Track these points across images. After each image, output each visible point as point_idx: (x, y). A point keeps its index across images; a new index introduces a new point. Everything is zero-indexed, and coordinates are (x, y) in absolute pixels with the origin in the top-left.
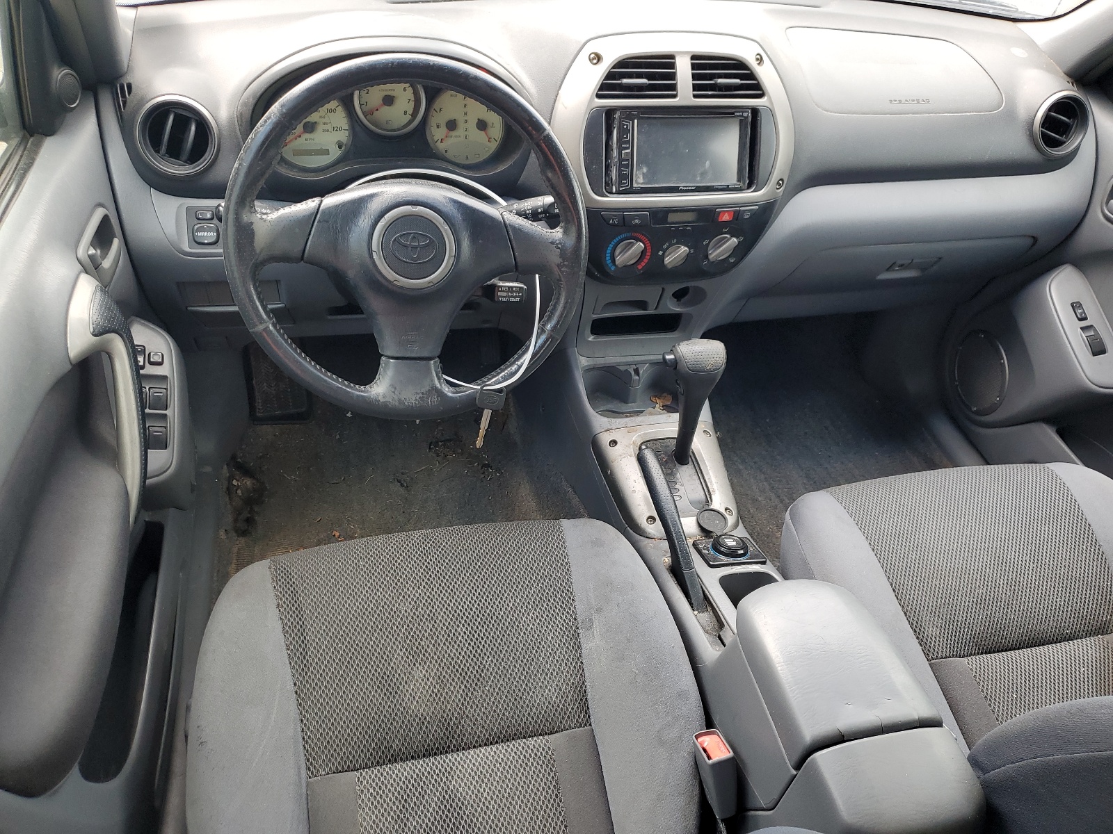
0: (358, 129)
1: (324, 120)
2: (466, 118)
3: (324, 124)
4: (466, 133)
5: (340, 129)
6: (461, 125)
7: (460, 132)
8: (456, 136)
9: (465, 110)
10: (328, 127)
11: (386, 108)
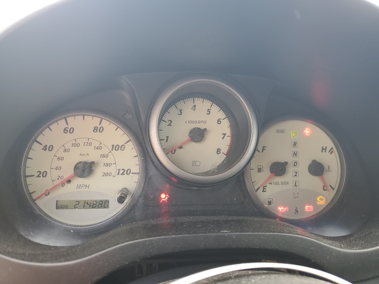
0: (153, 171)
1: (106, 160)
2: (295, 159)
3: (107, 165)
4: (296, 179)
5: (128, 172)
6: (291, 170)
7: (288, 177)
8: (283, 183)
9: (295, 149)
10: (112, 170)
11: (193, 145)
